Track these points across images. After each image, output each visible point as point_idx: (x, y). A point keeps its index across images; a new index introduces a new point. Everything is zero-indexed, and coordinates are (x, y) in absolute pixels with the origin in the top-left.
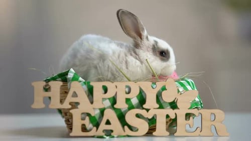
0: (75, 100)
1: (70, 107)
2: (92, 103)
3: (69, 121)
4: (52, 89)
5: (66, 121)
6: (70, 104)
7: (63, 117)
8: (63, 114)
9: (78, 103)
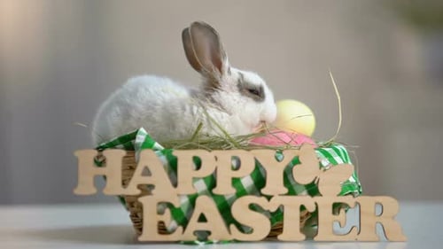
0: (146, 180)
1: (138, 192)
2: (175, 185)
3: (137, 216)
4: (109, 162)
5: (131, 216)
6: (139, 187)
7: (128, 209)
8: (127, 204)
9: (151, 187)
